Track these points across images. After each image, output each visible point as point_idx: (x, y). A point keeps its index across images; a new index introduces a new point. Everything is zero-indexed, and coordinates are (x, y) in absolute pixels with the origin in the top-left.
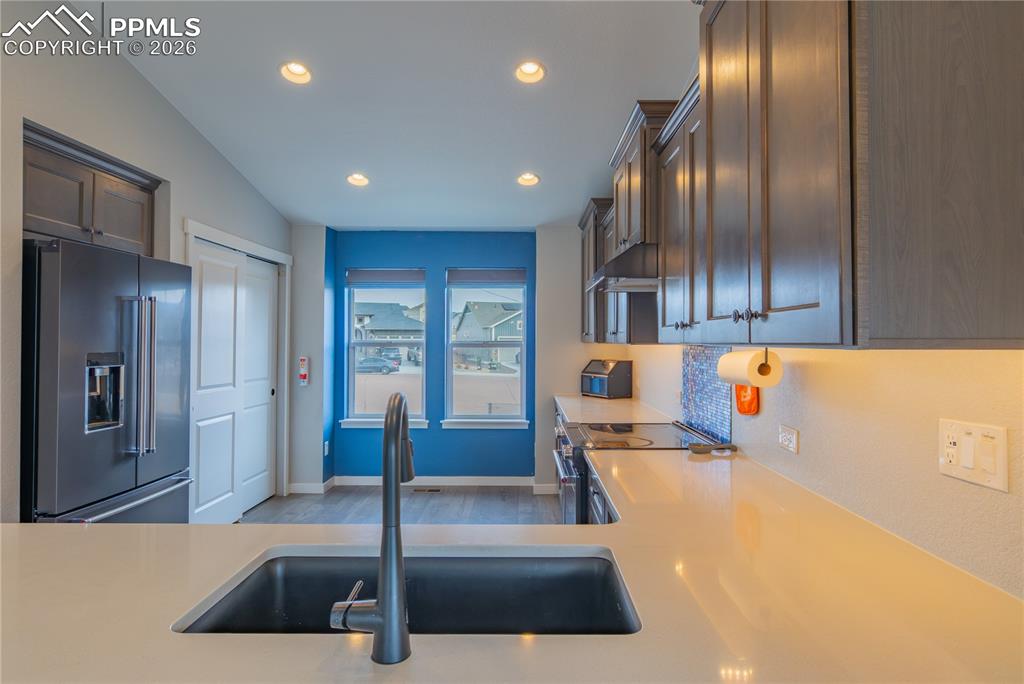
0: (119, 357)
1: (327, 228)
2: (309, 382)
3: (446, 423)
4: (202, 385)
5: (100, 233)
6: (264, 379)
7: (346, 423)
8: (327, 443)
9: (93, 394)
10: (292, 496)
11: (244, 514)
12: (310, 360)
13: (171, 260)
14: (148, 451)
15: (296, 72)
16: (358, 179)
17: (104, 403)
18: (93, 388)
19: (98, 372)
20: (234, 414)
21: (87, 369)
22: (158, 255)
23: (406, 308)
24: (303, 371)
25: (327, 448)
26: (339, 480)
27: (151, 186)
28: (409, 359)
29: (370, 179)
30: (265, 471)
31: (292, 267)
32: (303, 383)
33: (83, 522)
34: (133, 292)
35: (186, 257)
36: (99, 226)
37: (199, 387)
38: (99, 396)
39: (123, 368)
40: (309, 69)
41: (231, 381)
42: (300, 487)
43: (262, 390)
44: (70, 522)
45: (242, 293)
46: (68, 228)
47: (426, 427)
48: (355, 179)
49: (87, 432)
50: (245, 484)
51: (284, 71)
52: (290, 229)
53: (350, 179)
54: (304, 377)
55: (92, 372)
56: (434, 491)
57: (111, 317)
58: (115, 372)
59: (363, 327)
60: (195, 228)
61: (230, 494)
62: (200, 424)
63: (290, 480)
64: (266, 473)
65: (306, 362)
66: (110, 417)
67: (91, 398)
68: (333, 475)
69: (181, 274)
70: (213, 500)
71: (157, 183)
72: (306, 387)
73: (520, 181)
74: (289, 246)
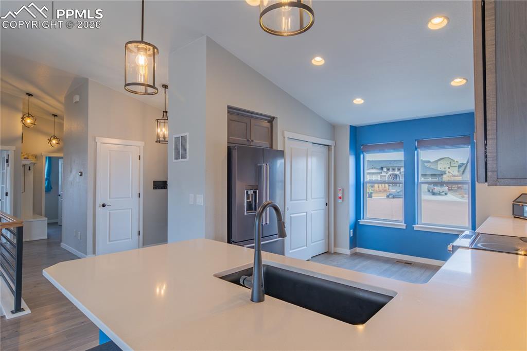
0: (256, 187)
1: (350, 126)
2: (343, 200)
3: (416, 227)
4: (292, 199)
5: (252, 141)
6: (322, 198)
7: (362, 222)
8: (352, 230)
9: (249, 200)
10: (335, 253)
11: (312, 257)
12: (343, 190)
13: (278, 149)
14: (266, 224)
15: (318, 61)
16: (359, 101)
17: (252, 205)
18: (248, 198)
19: (249, 193)
20: (307, 213)
21: (245, 191)
22: (274, 148)
23: (429, 162)
24: (340, 195)
25: (352, 233)
26: (358, 250)
27: (271, 120)
28: (429, 191)
29: (364, 100)
30: (323, 240)
31: (335, 146)
32: (340, 201)
33: (243, 246)
35: (283, 148)
36: (252, 138)
38: (250, 202)
39: (257, 191)
40: (323, 58)
41: (305, 198)
42: (339, 250)
43: (322, 202)
44: (241, 246)
46: (242, 140)
47: (405, 228)
48: (357, 101)
49: (245, 214)
50: (312, 244)
51: (313, 62)
52: (333, 128)
53: (354, 101)
54: (340, 198)
55: (247, 192)
56: (409, 263)
58: (255, 192)
59: (400, 173)
60: (288, 134)
61: (305, 247)
62: (291, 215)
63: (335, 246)
64: (323, 241)
65: (341, 190)
66: (253, 209)
67: (247, 202)
68: (356, 247)
69: (281, 154)
70: (296, 248)
71: (273, 118)
72: (341, 203)
73: (453, 83)
74: (333, 137)
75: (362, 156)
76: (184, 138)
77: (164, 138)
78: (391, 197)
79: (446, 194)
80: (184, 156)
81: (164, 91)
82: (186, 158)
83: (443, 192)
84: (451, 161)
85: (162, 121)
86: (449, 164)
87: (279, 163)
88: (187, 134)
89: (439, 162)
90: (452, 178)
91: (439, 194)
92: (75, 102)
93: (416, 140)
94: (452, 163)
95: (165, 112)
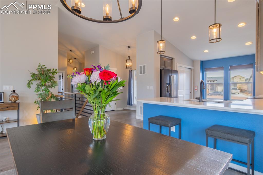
0: (169, 84)
1: (201, 61)
5: (167, 67)
9: (167, 88)
13: (175, 70)
15: (194, 37)
16: (206, 51)
17: (168, 90)
20: (184, 95)
22: (173, 69)
24: (196, 89)
27: (172, 59)
29: (209, 51)
31: (194, 69)
32: (196, 91)
34: (171, 75)
35: (177, 69)
37: (179, 90)
39: (170, 85)
41: (183, 89)
43: (189, 91)
45: (185, 75)
46: (164, 67)
49: (166, 93)
52: (193, 62)
53: (204, 51)
54: (196, 90)
55: (167, 86)
57: (168, 78)
58: (169, 86)
60: (178, 64)
62: (179, 96)
69: (176, 72)
71: (173, 58)
72: (196, 92)
73: (246, 44)
74: (193, 65)
75: (205, 73)
76: (144, 67)
77: (131, 66)
78: (209, 95)
79: (239, 94)
80: (144, 73)
81: (128, 49)
82: (145, 73)
83: (237, 92)
84: (241, 77)
85: (128, 60)
86: (240, 79)
87: (174, 76)
88: (146, 65)
89: (235, 78)
90: (242, 86)
91: (234, 94)
92: (92, 54)
93: (229, 66)
94: (242, 78)
95: (129, 57)
